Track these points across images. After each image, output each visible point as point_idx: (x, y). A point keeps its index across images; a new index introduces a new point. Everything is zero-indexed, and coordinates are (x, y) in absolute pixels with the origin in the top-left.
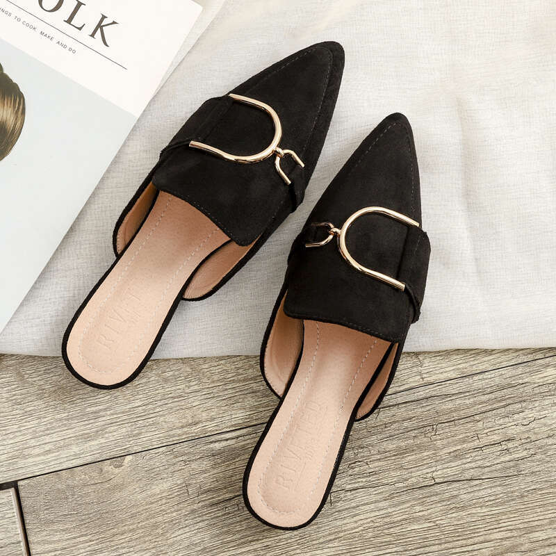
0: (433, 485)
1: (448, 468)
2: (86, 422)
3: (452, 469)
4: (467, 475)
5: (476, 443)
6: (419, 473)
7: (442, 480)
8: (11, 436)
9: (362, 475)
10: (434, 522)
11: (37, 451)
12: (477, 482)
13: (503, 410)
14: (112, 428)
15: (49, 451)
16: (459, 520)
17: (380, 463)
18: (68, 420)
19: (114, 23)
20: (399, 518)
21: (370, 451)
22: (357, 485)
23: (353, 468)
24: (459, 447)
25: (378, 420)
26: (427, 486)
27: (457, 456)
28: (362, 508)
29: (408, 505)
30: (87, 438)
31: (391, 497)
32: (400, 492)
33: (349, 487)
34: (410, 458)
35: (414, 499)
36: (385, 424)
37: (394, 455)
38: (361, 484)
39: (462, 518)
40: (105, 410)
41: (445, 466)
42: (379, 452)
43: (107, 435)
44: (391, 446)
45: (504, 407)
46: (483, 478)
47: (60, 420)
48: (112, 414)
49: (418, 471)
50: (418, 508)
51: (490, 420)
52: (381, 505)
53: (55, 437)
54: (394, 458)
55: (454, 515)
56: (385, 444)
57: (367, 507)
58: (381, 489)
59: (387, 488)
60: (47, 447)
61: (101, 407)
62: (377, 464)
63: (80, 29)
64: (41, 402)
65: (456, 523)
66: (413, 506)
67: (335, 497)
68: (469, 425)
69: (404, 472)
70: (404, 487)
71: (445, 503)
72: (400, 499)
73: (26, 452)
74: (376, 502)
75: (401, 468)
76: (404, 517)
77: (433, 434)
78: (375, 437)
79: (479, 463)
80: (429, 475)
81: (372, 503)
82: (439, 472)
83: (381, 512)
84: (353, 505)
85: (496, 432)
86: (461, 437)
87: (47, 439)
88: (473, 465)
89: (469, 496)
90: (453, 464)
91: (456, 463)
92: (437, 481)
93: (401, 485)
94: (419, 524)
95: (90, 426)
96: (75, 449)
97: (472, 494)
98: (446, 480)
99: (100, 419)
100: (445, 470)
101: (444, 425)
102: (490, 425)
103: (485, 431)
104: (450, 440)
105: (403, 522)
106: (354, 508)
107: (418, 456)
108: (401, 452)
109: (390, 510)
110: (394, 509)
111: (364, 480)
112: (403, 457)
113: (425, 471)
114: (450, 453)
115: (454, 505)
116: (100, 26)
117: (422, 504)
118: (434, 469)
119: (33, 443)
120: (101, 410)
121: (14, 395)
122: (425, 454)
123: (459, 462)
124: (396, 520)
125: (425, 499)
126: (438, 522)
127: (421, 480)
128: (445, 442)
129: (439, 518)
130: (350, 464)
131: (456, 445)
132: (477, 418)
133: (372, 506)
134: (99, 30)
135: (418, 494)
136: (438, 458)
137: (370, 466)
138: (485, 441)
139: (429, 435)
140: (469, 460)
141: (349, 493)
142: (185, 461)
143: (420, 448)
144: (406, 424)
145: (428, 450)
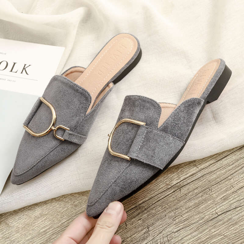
0: (218, 216)
1: (222, 206)
2: (41, 237)
3: (225, 206)
4: (233, 206)
5: (233, 190)
6: (209, 213)
7: (221, 213)
9: (180, 222)
10: (223, 235)
12: (239, 208)
13: (241, 170)
14: (54, 236)
16: (236, 230)
17: (188, 214)
18: (32, 239)
19: (30, 65)
20: (205, 239)
21: (181, 209)
22: (179, 228)
23: (175, 220)
24: (225, 194)
25: (181, 193)
26: (214, 218)
27: (225, 199)
28: (185, 239)
29: (208, 230)
31: (198, 229)
32: (202, 225)
33: (175, 230)
34: (202, 207)
35: (210, 226)
36: (186, 194)
37: (194, 208)
38: (181, 227)
39: (237, 229)
40: (49, 228)
41: (221, 205)
42: (186, 209)
43: (52, 241)
44: (191, 204)
45: (241, 169)
46: (242, 205)
47: (28, 240)
48: (53, 230)
49: (208, 212)
50: (213, 230)
51: (236, 177)
52: (193, 234)
54: (194, 209)
55: (232, 228)
56: (188, 204)
57: (187, 238)
58: (192, 227)
59: (195, 225)
61: (47, 228)
62: (186, 215)
63: (16, 72)
65: (235, 232)
66: (210, 230)
67: (170, 237)
68: (227, 182)
69: (201, 215)
70: (203, 222)
71: (226, 224)
72: (203, 228)
74: (191, 234)
75: (199, 213)
76: (207, 237)
77: (210, 192)
79: (237, 199)
80: (214, 212)
81: (189, 235)
82: (219, 209)
83: (195, 238)
84: (180, 238)
85: (241, 181)
86: (224, 189)
88: (234, 201)
89: (237, 217)
90: (224, 203)
91: (226, 203)
92: (219, 214)
93: (201, 221)
94: (216, 238)
95: (43, 238)
97: (238, 215)
98: (223, 212)
99: (47, 234)
100: (221, 207)
101: (214, 186)
102: (237, 179)
103: (236, 183)
104: (219, 192)
105: (208, 240)
106: (180, 240)
107: (206, 205)
108: (197, 205)
109: (199, 236)
110: (201, 235)
111: (182, 224)
112: (199, 208)
113: (211, 211)
114: (221, 198)
115: (231, 223)
116: (24, 68)
117: (215, 227)
118: (216, 208)
120: (47, 229)
121: (5, 235)
122: (209, 203)
123: (227, 201)
124: (203, 240)
125: (215, 225)
126: (225, 235)
127: (211, 216)
128: (217, 194)
129: (226, 232)
130: (173, 219)
131: (223, 194)
132: (230, 178)
133: (190, 236)
134: (24, 70)
135: (210, 223)
136: (216, 203)
137: (184, 217)
138: (237, 187)
139: (208, 193)
140: (232, 199)
141: (176, 233)
143: (206, 200)
144: (195, 191)
145: (210, 200)
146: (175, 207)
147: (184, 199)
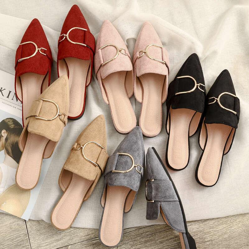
5: (167, 238)
8: (37, 241)
11: (44, 245)
14: (65, 237)
15: (47, 245)
17: (140, 245)
18: (52, 235)
21: (137, 242)
24: (162, 240)
27: (161, 242)
30: (58, 240)
34: (148, 243)
36: (141, 234)
37: (144, 243)
41: (158, 245)
42: (140, 242)
43: (63, 239)
44: (143, 240)
47: (50, 235)
48: (65, 233)
53: (49, 241)
56: (141, 239)
60: (47, 244)
64: (44, 230)
68: (165, 233)
73: (41, 245)
77: (155, 236)
78: (138, 238)
79: (168, 244)
85: (173, 235)
86: (162, 237)
87: (47, 241)
91: (161, 245)
95: (59, 237)
96: (55, 244)
99: (61, 235)
101: (157, 233)
102: (170, 233)
103: (169, 235)
107: (151, 243)
112: (146, 243)
113: (153, 247)
118: (155, 247)
119: (43, 242)
121: (37, 228)
128: (158, 238)
131: (161, 239)
132: (167, 231)
136: (156, 243)
137: (138, 246)
142: (85, 247)
143: (151, 240)
144: (147, 233)
145: (153, 241)
146: (134, 239)
147: (140, 236)
